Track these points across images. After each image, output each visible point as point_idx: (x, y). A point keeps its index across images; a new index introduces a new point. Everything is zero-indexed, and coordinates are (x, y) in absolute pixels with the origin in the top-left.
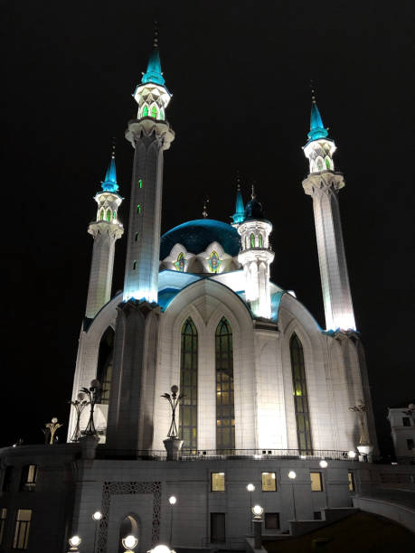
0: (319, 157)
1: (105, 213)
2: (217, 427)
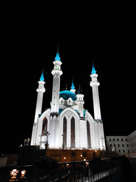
0: (94, 78)
2: (71, 142)
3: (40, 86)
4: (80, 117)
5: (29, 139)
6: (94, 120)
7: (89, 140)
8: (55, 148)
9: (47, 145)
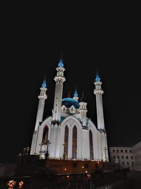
0: (98, 86)
1: (43, 93)
2: (72, 152)
3: (42, 93)
4: (83, 126)
5: (28, 148)
6: (98, 130)
7: (91, 151)
8: (56, 158)
9: (47, 155)
